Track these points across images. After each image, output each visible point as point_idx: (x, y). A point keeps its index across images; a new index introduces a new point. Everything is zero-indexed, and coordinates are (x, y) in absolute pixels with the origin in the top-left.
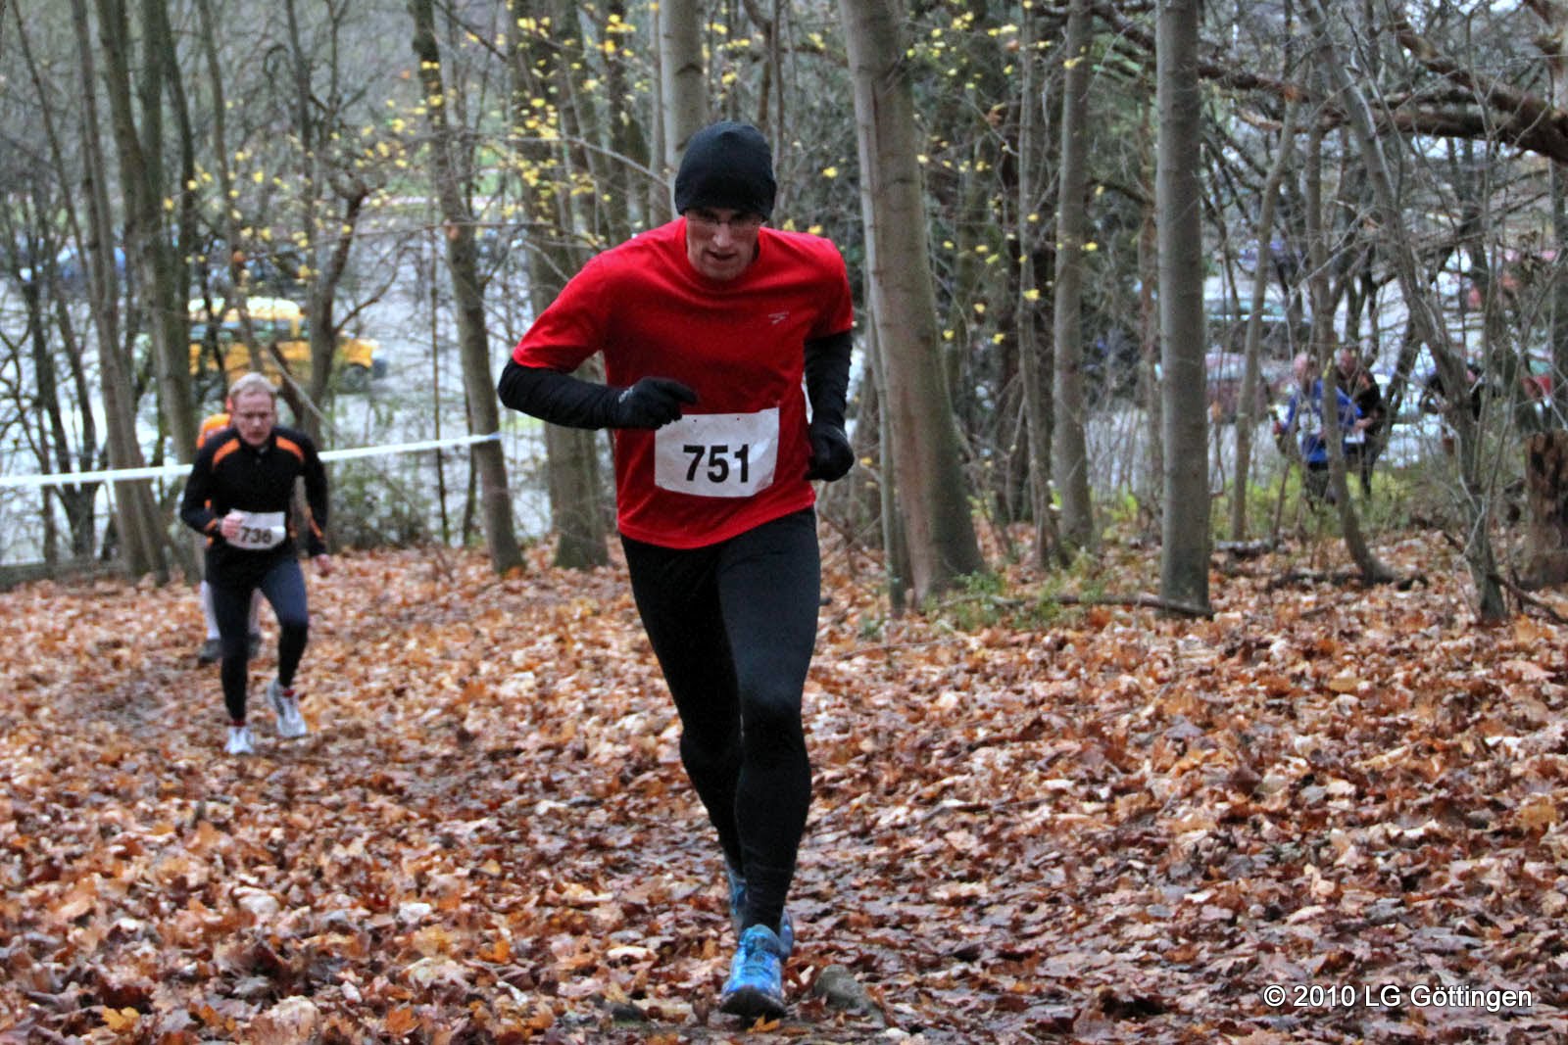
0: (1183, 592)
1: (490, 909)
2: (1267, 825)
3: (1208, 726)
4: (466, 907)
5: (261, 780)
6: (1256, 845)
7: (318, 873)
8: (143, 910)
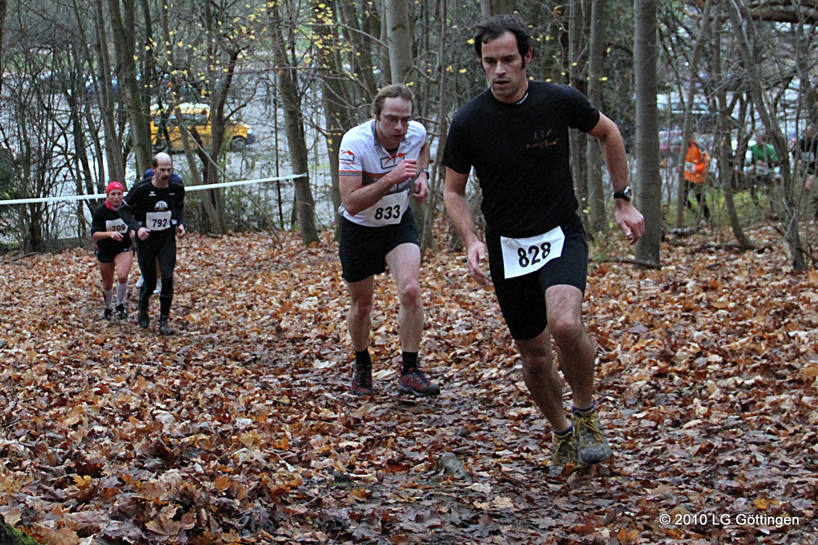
0: (647, 256)
1: (283, 422)
2: (677, 378)
3: (651, 326)
4: (270, 420)
5: (174, 353)
6: (670, 388)
7: (197, 403)
8: (107, 422)
